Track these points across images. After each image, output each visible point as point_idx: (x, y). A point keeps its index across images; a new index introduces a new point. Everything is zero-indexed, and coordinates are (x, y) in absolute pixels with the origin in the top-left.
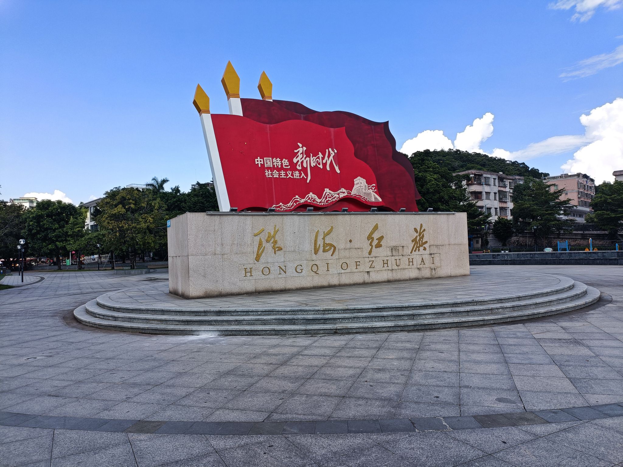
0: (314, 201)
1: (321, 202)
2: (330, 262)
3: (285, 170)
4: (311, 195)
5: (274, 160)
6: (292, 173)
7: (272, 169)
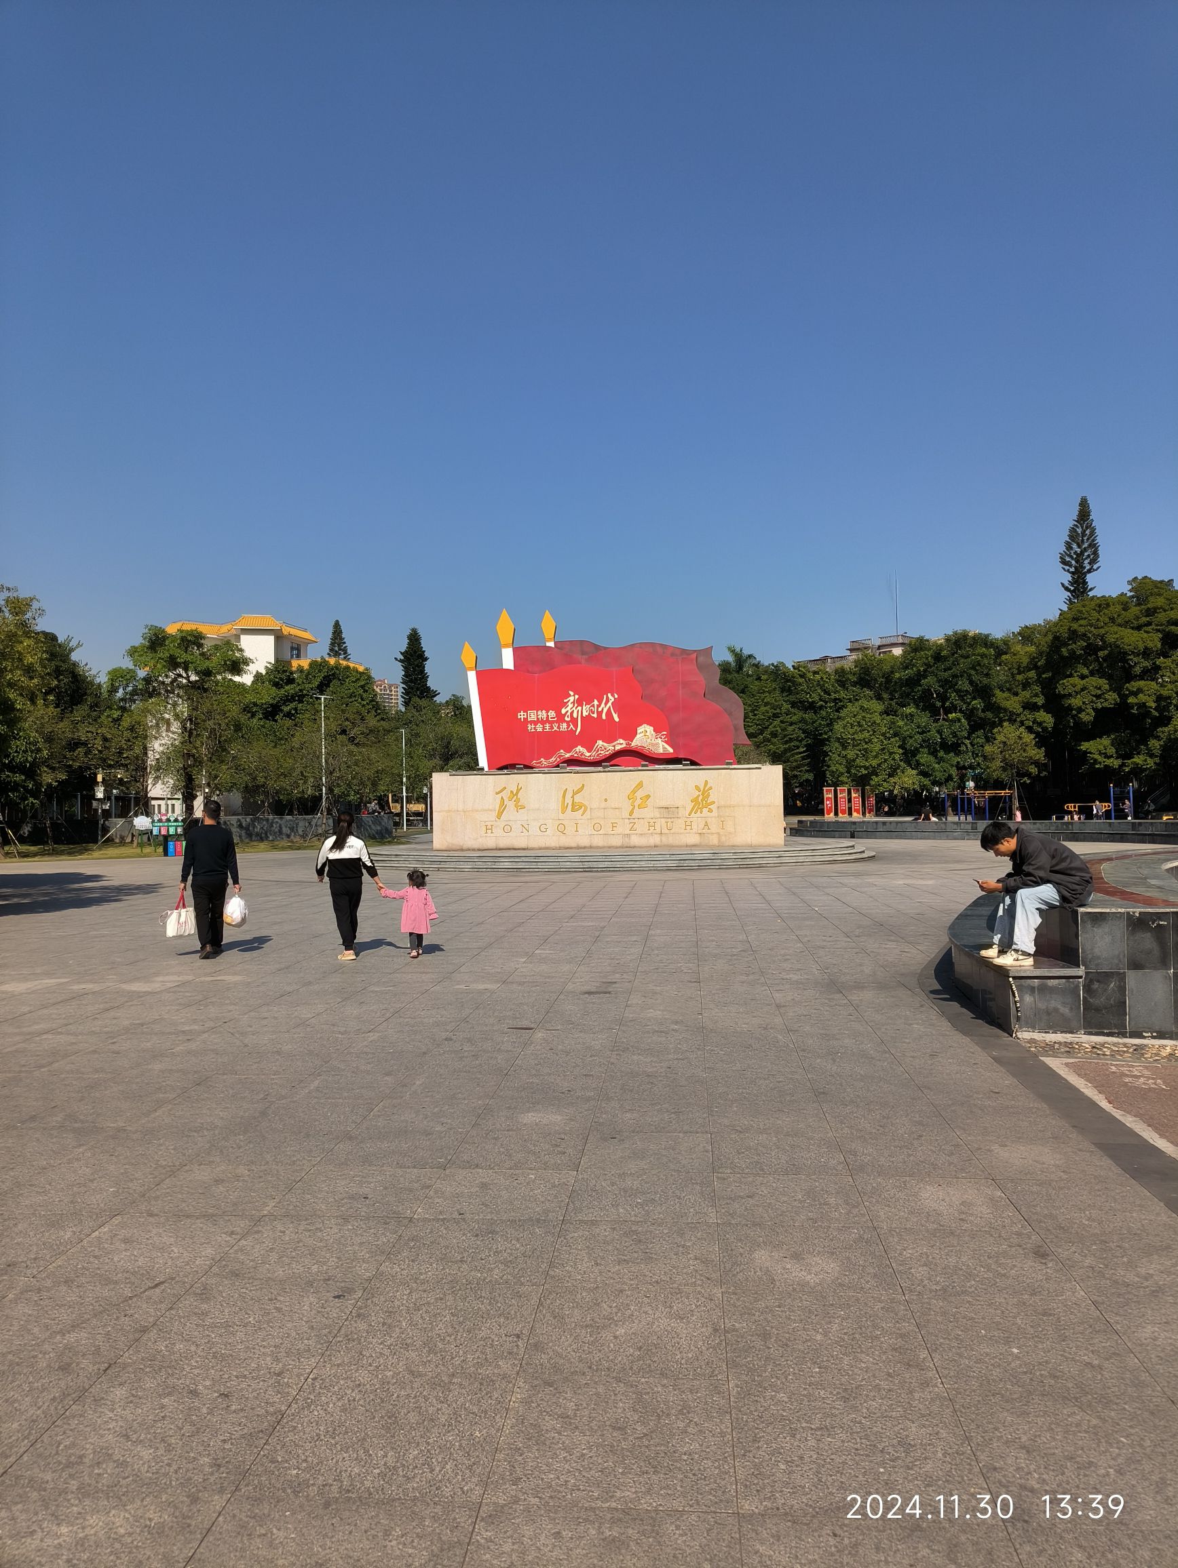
0: (582, 755)
1: (590, 756)
2: (580, 822)
3: (551, 723)
4: (579, 748)
5: (539, 713)
6: (559, 725)
7: (535, 723)
